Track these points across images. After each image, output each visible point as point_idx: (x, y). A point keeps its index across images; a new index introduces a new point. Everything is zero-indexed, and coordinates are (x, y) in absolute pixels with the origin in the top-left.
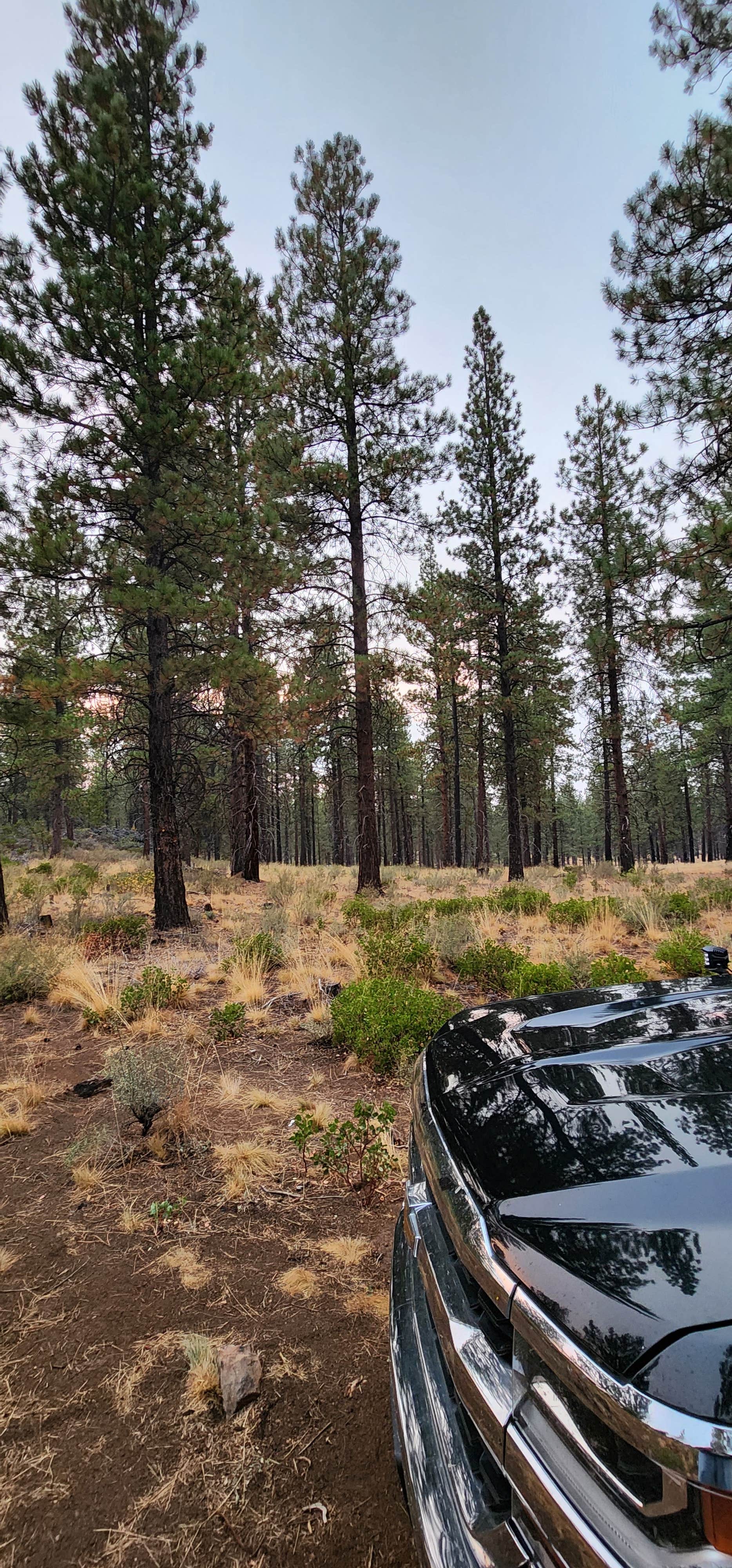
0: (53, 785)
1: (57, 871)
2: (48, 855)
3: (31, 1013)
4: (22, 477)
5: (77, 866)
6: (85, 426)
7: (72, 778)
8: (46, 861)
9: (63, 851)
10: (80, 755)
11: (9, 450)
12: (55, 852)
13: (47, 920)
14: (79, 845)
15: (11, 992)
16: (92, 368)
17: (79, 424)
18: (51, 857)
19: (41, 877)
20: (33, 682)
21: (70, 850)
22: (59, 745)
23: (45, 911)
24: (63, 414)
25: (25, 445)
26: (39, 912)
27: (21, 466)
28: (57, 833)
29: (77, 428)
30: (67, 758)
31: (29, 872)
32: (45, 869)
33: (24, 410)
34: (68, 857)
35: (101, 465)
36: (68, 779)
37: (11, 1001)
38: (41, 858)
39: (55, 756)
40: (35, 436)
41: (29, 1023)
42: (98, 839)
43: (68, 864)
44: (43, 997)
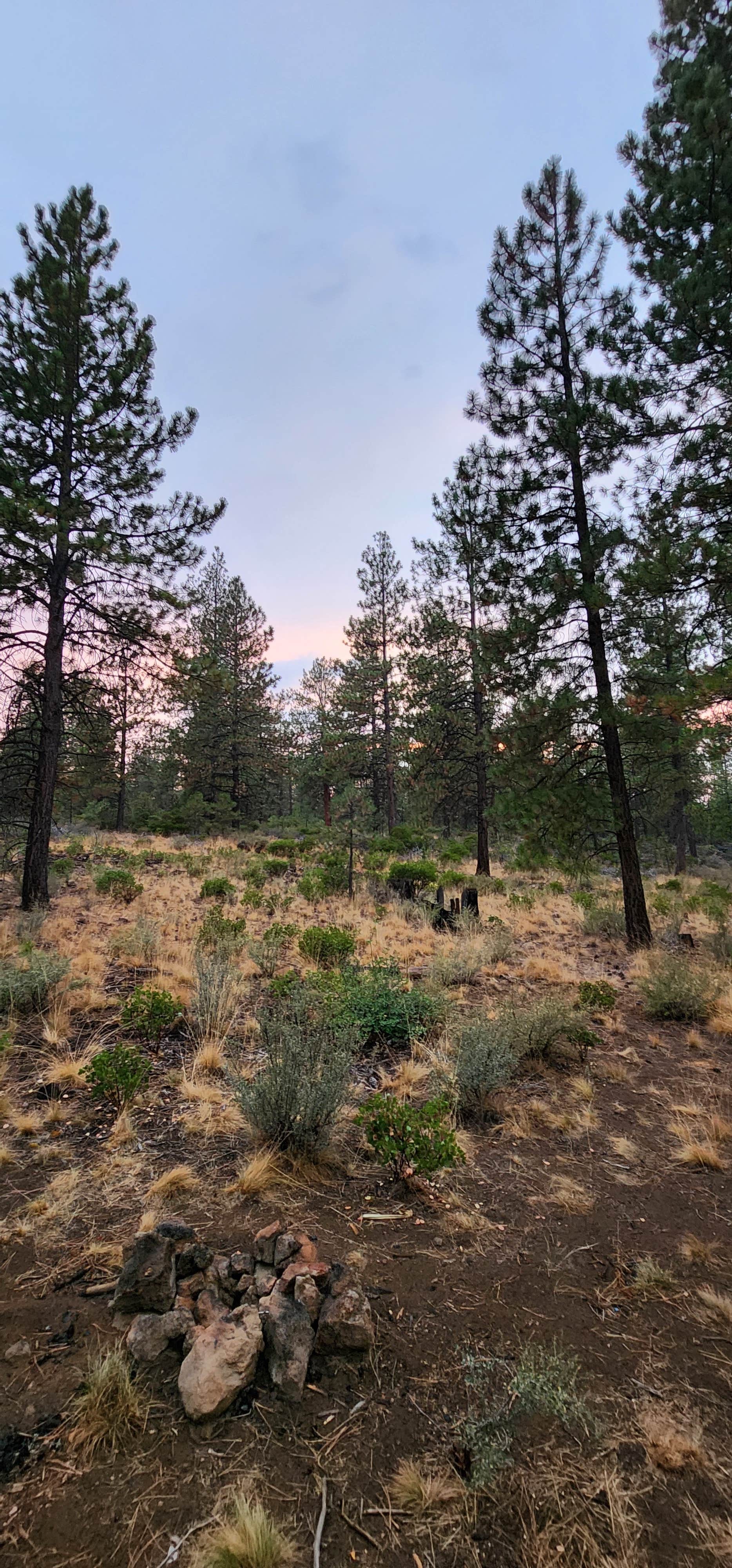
0: (672, 801)
1: (685, 889)
2: (673, 871)
3: (693, 1036)
4: (637, 505)
5: (707, 885)
6: (696, 428)
7: (691, 793)
8: (673, 878)
9: (688, 868)
10: (698, 770)
11: (625, 485)
12: (680, 870)
13: (687, 939)
14: (703, 862)
15: (668, 1009)
16: (699, 367)
17: (689, 429)
18: (676, 874)
19: (672, 894)
20: (664, 699)
21: (695, 868)
22: (677, 760)
23: (684, 930)
24: (672, 426)
25: (640, 474)
26: (678, 930)
27: (636, 495)
28: (681, 849)
29: (688, 433)
30: (685, 772)
31: (658, 887)
32: (674, 886)
33: (637, 441)
34: (696, 875)
35: (714, 461)
36: (686, 795)
37: (669, 1018)
38: (667, 874)
39: (674, 771)
40: (649, 460)
41: (693, 1046)
42: (724, 857)
43: (696, 882)
44: (703, 1021)
